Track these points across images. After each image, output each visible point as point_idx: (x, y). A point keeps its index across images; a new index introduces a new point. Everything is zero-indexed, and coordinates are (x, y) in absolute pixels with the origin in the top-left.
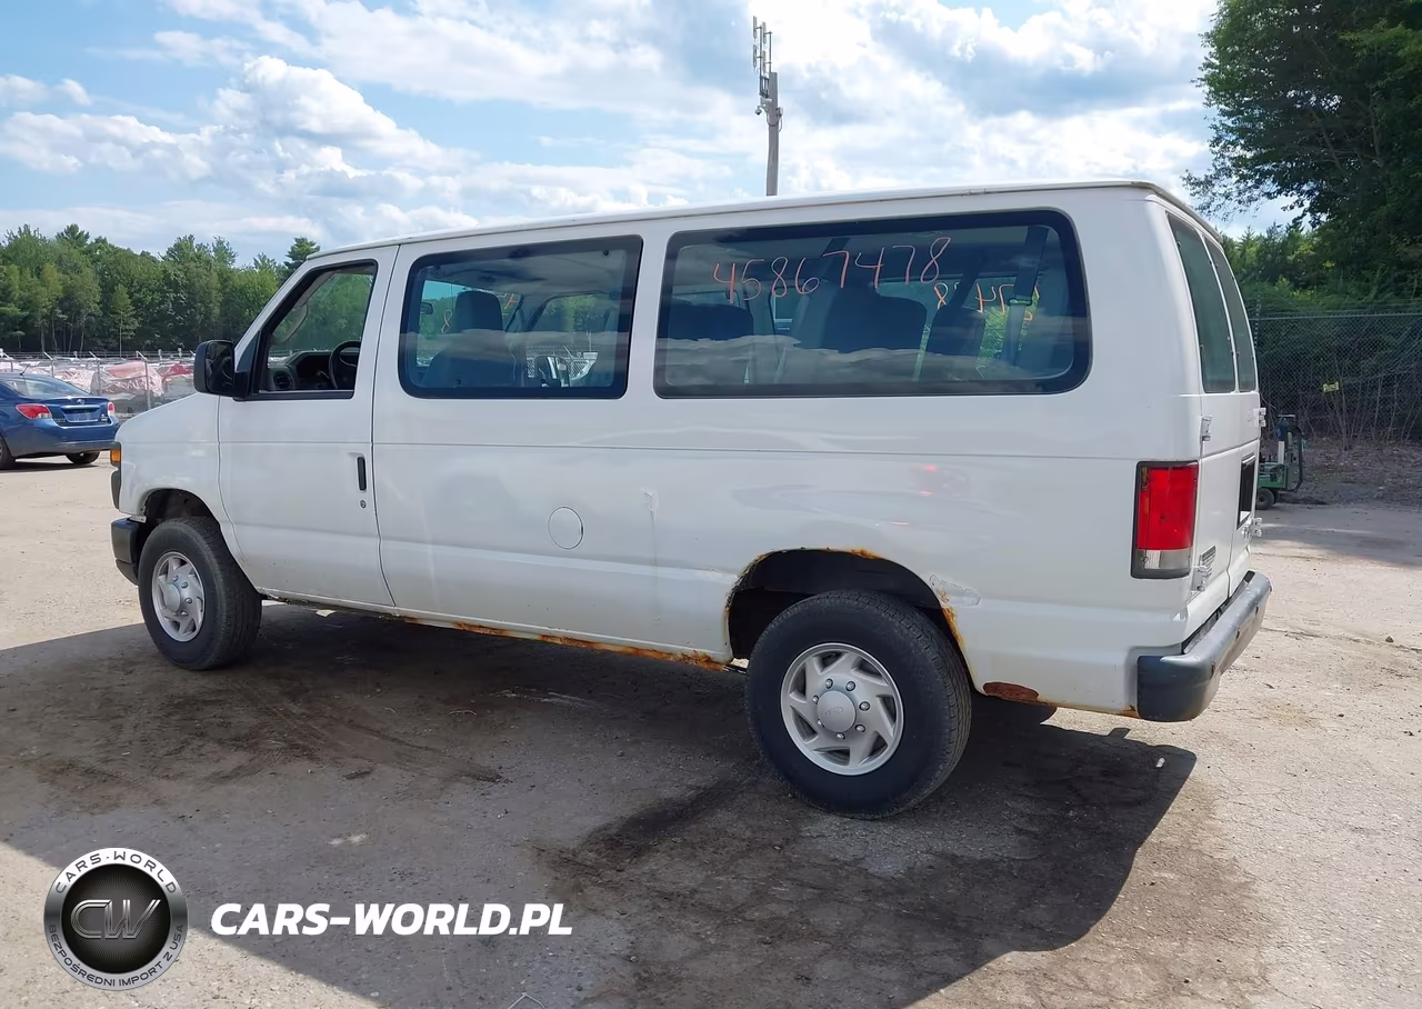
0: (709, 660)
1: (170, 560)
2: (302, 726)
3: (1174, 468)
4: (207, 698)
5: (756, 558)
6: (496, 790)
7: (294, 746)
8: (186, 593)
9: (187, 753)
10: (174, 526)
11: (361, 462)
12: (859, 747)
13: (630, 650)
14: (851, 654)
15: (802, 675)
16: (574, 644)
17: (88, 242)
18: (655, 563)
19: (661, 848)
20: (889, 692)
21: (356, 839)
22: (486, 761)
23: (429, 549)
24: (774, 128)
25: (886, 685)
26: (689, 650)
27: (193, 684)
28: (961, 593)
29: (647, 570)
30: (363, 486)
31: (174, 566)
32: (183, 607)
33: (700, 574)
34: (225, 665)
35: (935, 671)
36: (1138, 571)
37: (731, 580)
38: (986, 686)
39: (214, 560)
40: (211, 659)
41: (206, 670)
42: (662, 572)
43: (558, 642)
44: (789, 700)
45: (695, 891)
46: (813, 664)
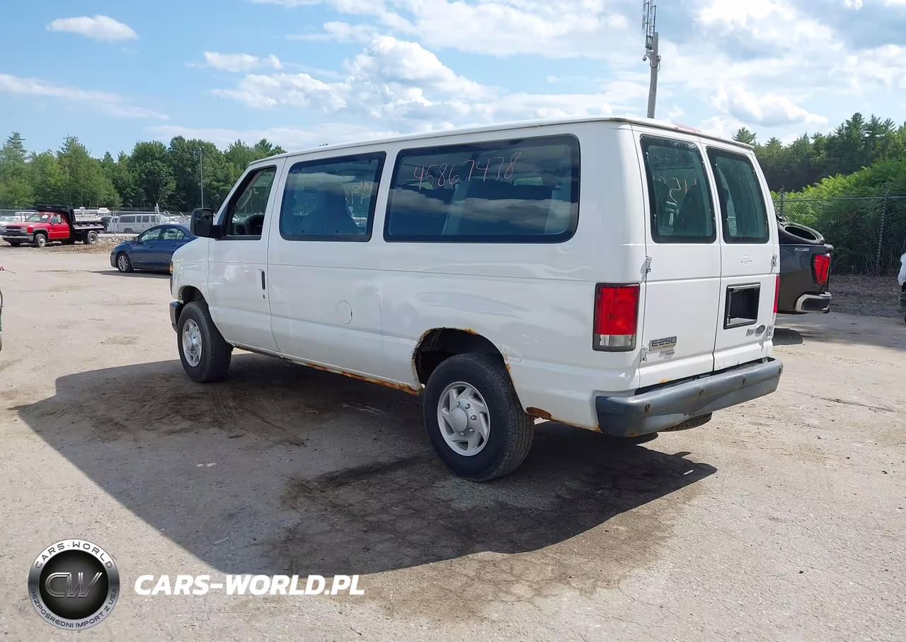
0: (410, 389)
1: (190, 323)
2: (228, 412)
3: (620, 288)
4: (195, 396)
5: (424, 332)
6: (296, 450)
7: (216, 420)
8: (195, 342)
9: (164, 420)
10: (191, 306)
11: (263, 273)
12: (472, 441)
13: (379, 382)
14: (470, 388)
15: (448, 399)
16: (356, 377)
17: (271, 149)
18: (382, 333)
19: (353, 484)
20: (485, 411)
21: (210, 465)
22: (303, 437)
23: (291, 322)
24: (655, 68)
25: (483, 406)
26: (400, 382)
27: (193, 388)
28: (514, 356)
29: (378, 337)
30: (264, 288)
31: (191, 327)
32: (193, 349)
33: (401, 340)
34: (210, 380)
35: (506, 399)
36: (597, 347)
37: (414, 344)
38: (528, 409)
39: (206, 324)
40: (203, 378)
41: (203, 382)
42: (386, 338)
43: (349, 376)
44: (442, 412)
45: (352, 505)
46: (454, 393)
